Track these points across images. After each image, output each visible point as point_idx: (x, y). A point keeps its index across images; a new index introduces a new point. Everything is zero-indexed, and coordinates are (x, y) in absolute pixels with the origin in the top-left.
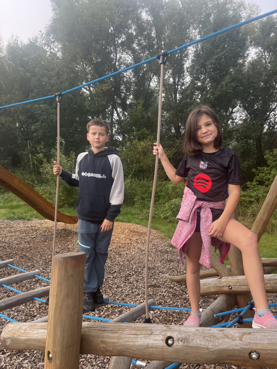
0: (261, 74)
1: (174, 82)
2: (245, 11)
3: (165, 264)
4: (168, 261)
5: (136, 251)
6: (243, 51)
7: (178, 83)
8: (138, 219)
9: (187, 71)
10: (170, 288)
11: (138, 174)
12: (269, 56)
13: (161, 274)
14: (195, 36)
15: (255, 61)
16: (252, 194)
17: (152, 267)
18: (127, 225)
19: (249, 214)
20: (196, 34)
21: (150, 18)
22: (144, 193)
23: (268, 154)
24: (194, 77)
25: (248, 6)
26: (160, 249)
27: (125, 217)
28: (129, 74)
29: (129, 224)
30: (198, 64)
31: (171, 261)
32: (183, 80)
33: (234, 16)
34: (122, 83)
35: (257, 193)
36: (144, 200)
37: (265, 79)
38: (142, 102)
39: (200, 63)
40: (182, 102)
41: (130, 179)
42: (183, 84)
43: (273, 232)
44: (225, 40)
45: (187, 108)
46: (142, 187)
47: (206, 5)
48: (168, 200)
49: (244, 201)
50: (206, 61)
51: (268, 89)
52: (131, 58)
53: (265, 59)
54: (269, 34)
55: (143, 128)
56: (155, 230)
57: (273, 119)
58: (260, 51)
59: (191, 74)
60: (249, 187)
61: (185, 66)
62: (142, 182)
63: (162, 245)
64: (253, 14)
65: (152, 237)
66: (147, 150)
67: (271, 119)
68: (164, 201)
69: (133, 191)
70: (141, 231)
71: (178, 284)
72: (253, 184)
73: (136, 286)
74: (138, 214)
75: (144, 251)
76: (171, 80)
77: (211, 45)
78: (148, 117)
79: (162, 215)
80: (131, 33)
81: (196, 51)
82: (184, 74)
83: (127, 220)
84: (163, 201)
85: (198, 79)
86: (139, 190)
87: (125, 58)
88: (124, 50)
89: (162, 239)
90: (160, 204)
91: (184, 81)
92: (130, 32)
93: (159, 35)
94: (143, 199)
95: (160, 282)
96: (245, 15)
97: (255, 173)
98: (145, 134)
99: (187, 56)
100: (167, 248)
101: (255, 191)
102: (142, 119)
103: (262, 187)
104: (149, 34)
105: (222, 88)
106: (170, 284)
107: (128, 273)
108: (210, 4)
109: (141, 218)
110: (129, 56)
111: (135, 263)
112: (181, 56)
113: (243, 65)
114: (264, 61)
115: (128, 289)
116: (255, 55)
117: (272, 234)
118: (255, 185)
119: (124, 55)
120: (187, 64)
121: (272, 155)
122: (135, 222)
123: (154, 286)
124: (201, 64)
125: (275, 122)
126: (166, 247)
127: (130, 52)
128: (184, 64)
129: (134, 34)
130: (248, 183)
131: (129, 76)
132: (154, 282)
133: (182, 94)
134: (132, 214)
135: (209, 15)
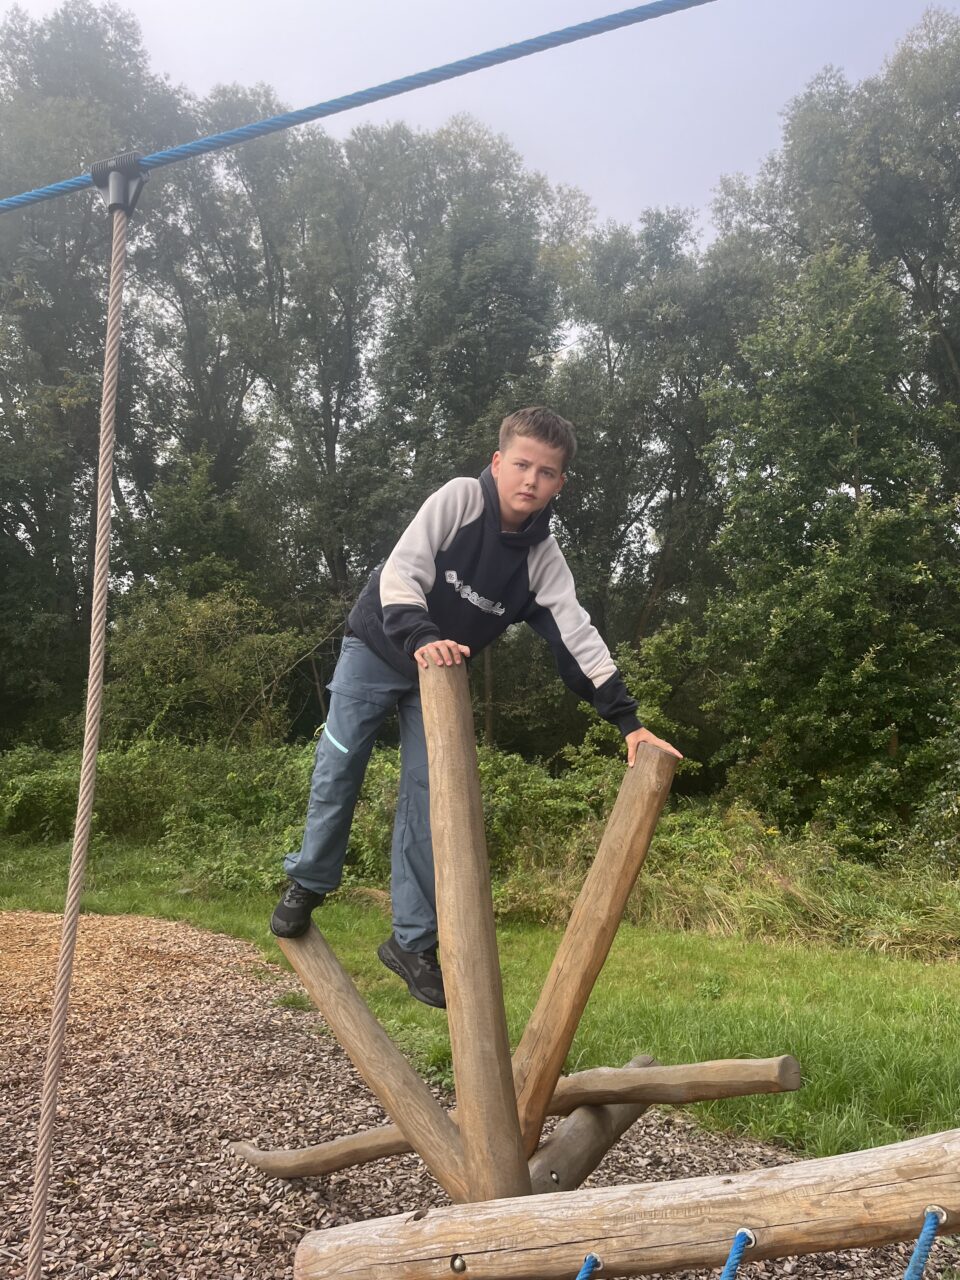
0: (598, 405)
1: (326, 405)
2: (550, 207)
3: (253, 1093)
4: (267, 1072)
5: (140, 1040)
6: (543, 326)
7: (338, 409)
8: (174, 897)
9: (369, 373)
10: (258, 1209)
11: (186, 720)
12: (621, 352)
13: (225, 1142)
14: (394, 266)
15: (581, 363)
16: (580, 787)
17: (192, 1113)
18: (118, 923)
19: (571, 858)
20: (399, 259)
21: (240, 187)
22: (203, 794)
23: (625, 655)
24: (389, 392)
25: (558, 193)
26: (245, 1019)
27: (120, 890)
28: (163, 365)
29: (128, 922)
30: (404, 351)
31: (281, 1072)
32: (356, 400)
33: (515, 219)
34: (137, 390)
35: (594, 784)
36: (202, 821)
37: (610, 419)
38: (207, 461)
39: (409, 350)
40: (350, 472)
41: (150, 738)
42: (355, 415)
43: (647, 918)
44: (488, 289)
45: (367, 495)
46: (195, 769)
47: (428, 171)
48: (295, 818)
49: (555, 812)
50: (427, 347)
51: (621, 453)
52: (172, 309)
53: (609, 362)
54: (618, 285)
55: (208, 554)
56: (234, 937)
57: (637, 545)
58: (595, 336)
59: (382, 383)
60: (572, 763)
61: (362, 357)
62: (196, 749)
63: (254, 1003)
64: (572, 220)
65: (220, 970)
66: (221, 631)
67: (633, 546)
68: (281, 821)
69: (159, 787)
70: (175, 949)
71: (290, 1186)
72: (584, 751)
73: (107, 1219)
74: (174, 877)
75: (172, 1037)
76: (316, 397)
77: (443, 296)
78: (228, 516)
79: (266, 877)
80: (175, 225)
81: (398, 313)
82: (359, 382)
83: (126, 904)
84: (276, 821)
85: (405, 401)
86: (181, 778)
87: (152, 309)
88: (148, 281)
89: (259, 974)
90: (263, 832)
91: (361, 403)
92: (170, 220)
93: (272, 246)
94: (197, 815)
95: (217, 1183)
96: (550, 220)
97: (588, 716)
98: (215, 573)
99: (367, 323)
100: (273, 1015)
101: (589, 775)
102: (205, 521)
103: (611, 762)
104: (240, 241)
105: (480, 435)
106: (258, 1189)
107: (81, 1153)
108: (442, 171)
109: (185, 891)
110: (167, 302)
111: (122, 1104)
112: (350, 323)
113: (544, 370)
114: (606, 366)
115: (62, 1244)
116: (581, 347)
117: (643, 925)
118: (589, 756)
119: (150, 297)
120: (369, 350)
121: (636, 658)
122: (157, 909)
123: (186, 1210)
124: (412, 354)
125: (642, 556)
126: (268, 1011)
127: (170, 291)
128: (358, 351)
129: (187, 231)
130: (566, 749)
131: (167, 370)
132: (187, 1190)
133: (349, 445)
134: (147, 878)
135: (438, 206)
